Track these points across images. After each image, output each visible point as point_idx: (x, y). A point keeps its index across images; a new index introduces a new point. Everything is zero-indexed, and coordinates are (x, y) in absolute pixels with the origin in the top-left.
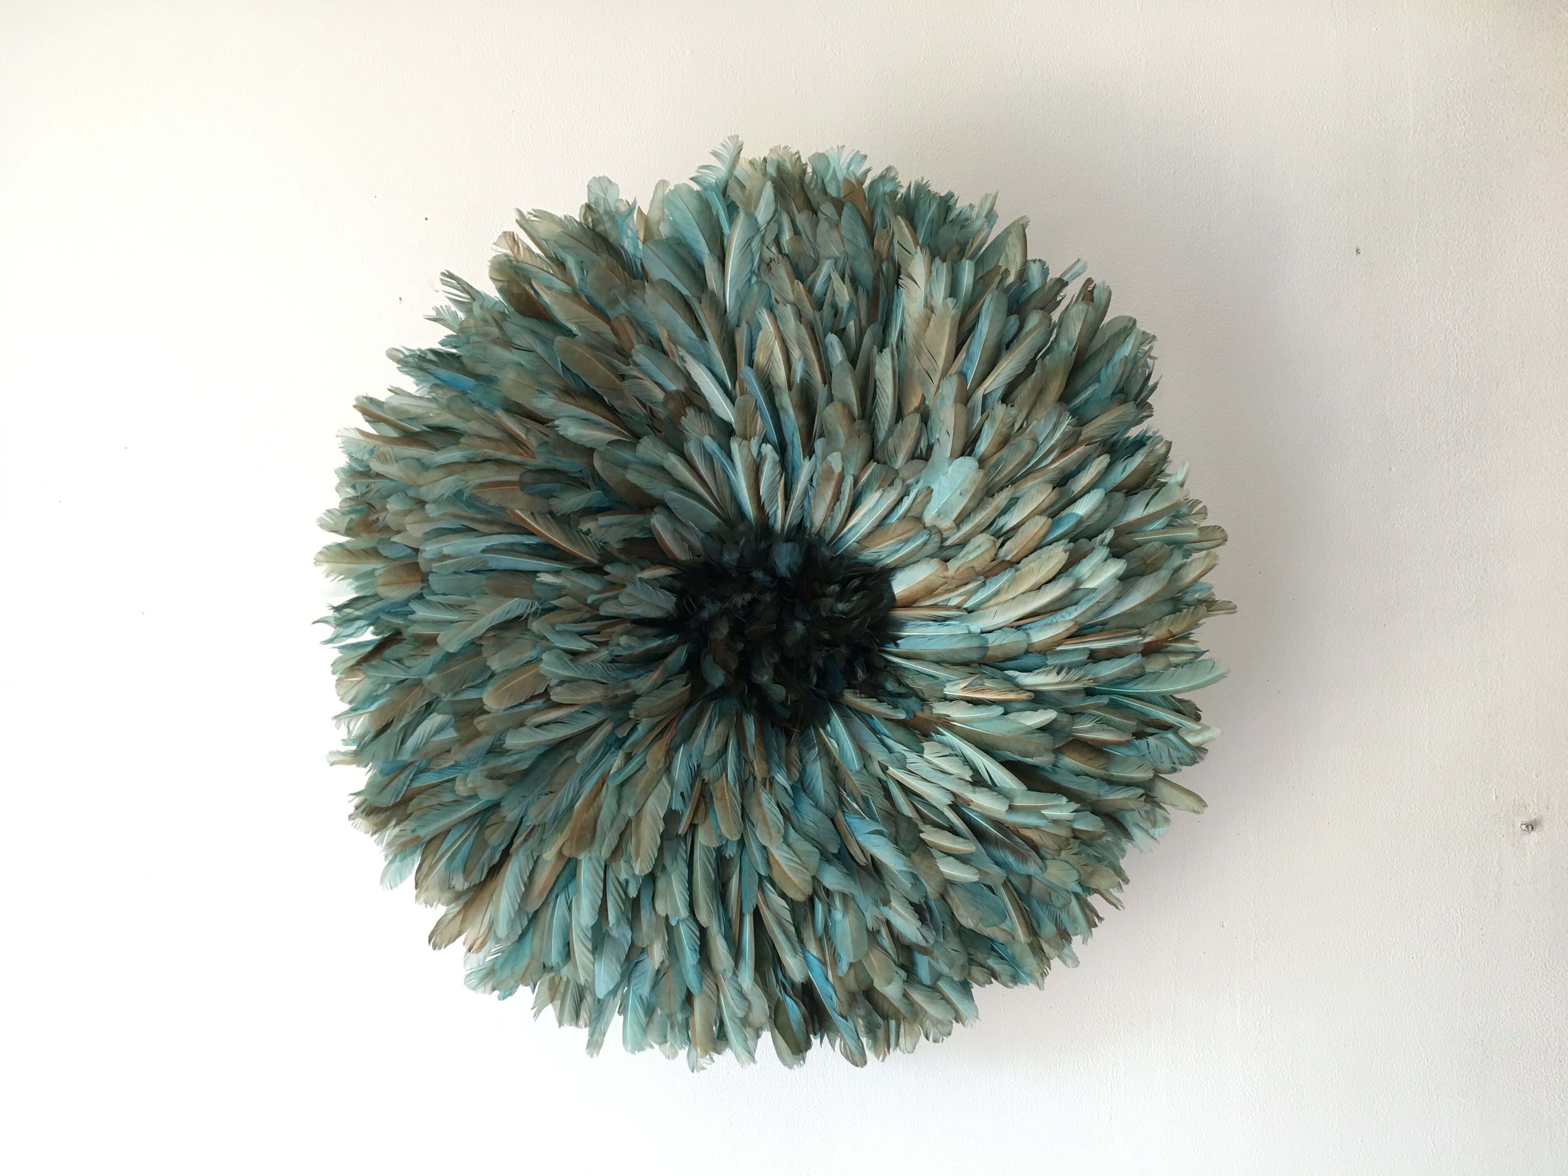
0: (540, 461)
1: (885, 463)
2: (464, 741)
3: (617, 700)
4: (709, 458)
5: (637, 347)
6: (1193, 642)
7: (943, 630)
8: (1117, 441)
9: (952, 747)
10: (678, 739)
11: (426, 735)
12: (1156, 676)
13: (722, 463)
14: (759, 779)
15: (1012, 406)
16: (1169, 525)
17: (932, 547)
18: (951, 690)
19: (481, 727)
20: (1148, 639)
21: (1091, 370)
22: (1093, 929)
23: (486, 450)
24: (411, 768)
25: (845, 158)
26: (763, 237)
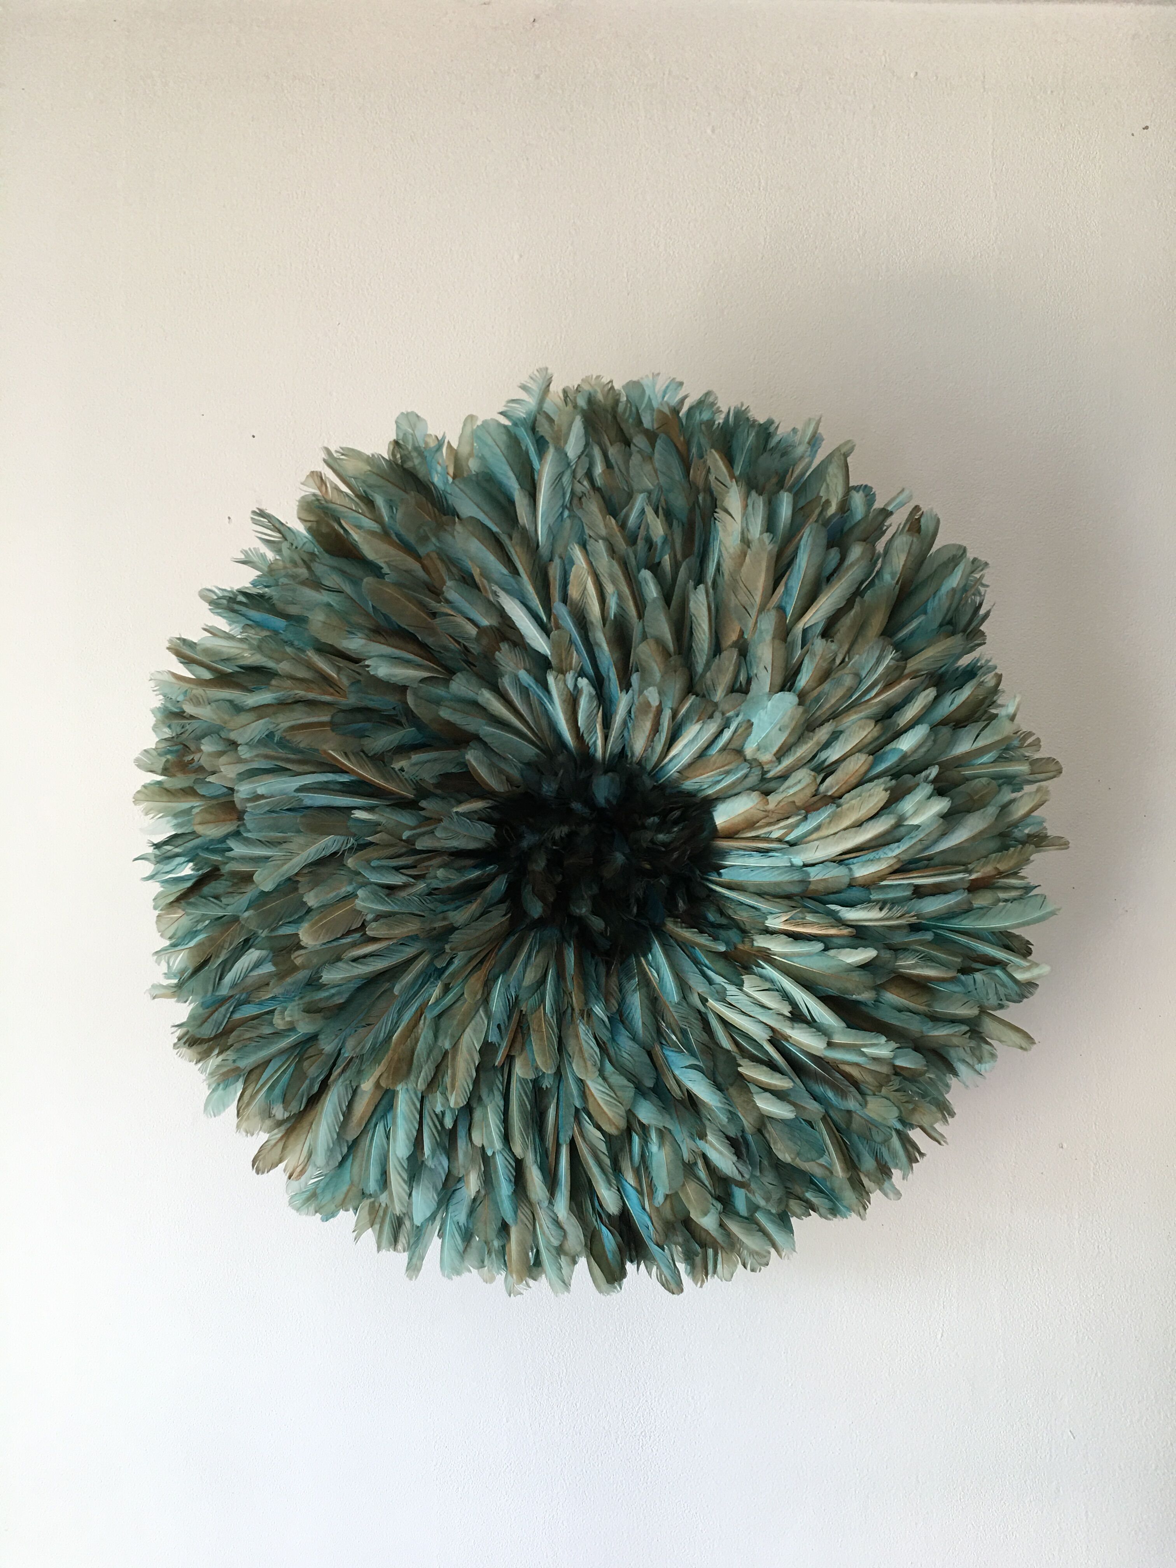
0: (352, 700)
1: (704, 696)
2: (280, 976)
3: (435, 932)
4: (524, 691)
5: (449, 583)
6: (1023, 878)
7: (765, 862)
8: (946, 672)
9: (772, 981)
10: (497, 970)
11: (244, 970)
12: (984, 911)
13: (539, 696)
14: (577, 1011)
15: (832, 641)
16: (1000, 759)
17: (753, 779)
18: (773, 923)
19: (298, 961)
20: (973, 877)
21: (917, 600)
22: (914, 1165)
23: (297, 692)
24: (232, 1000)
25: (661, 385)
26: (574, 473)
